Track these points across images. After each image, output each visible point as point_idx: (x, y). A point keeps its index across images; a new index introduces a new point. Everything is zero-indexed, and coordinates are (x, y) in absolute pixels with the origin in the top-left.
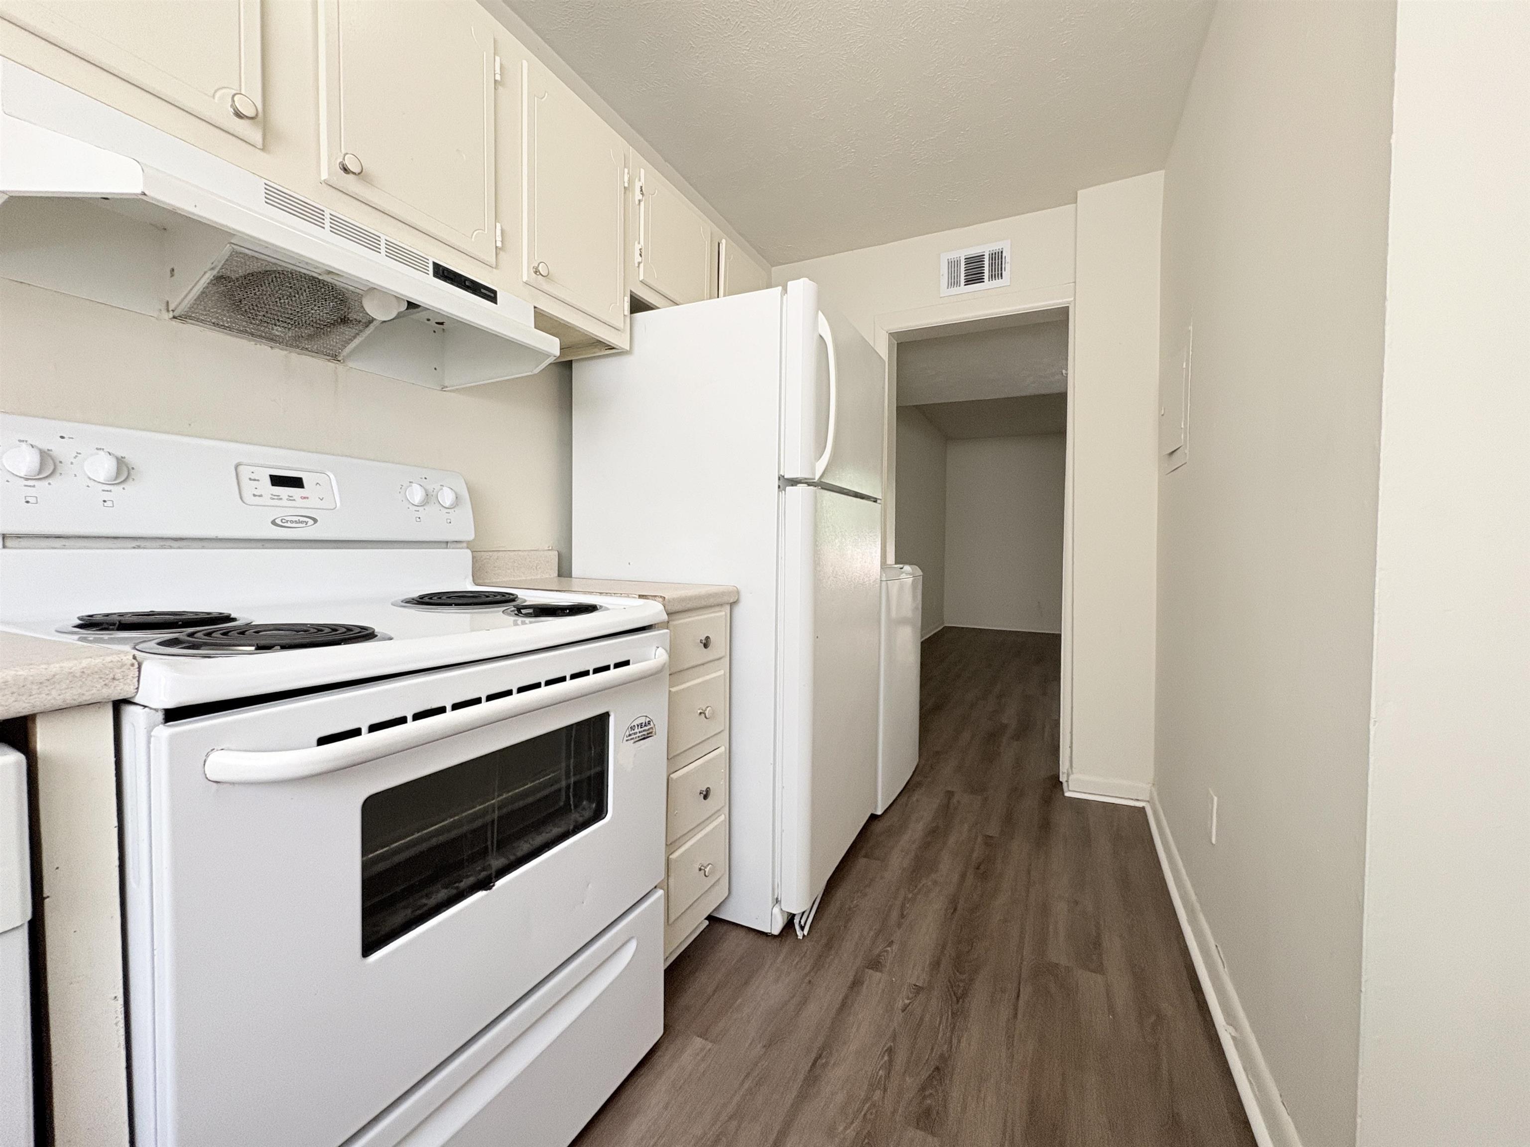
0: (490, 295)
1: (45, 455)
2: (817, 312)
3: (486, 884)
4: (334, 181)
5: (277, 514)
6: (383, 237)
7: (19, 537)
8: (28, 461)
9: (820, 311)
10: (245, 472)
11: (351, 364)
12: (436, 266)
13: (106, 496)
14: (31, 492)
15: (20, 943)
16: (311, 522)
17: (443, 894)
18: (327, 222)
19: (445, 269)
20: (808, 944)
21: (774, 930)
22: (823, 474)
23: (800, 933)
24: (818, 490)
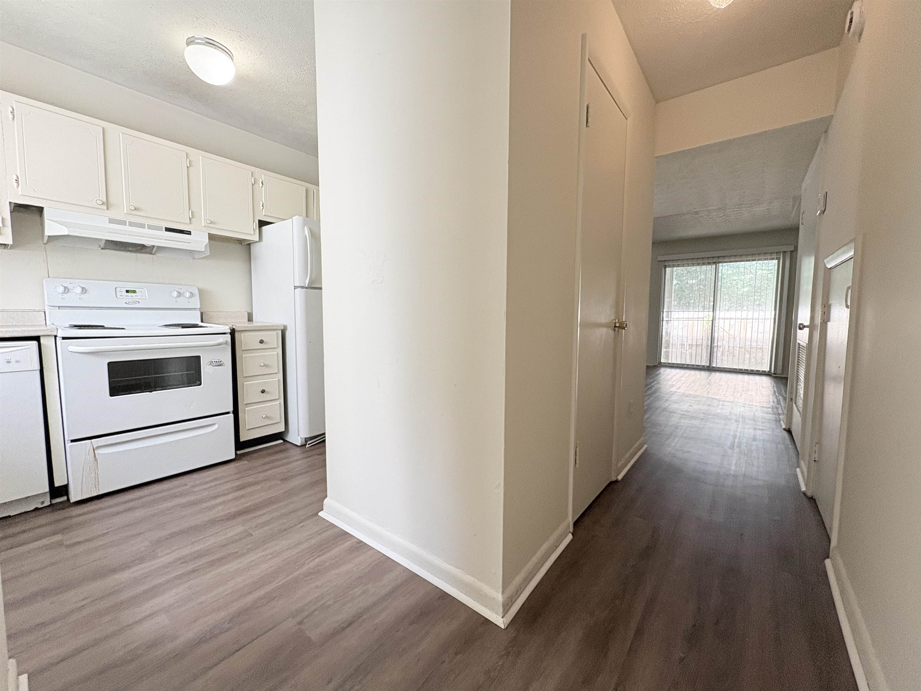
0: (189, 233)
1: (65, 287)
2: (304, 227)
3: (151, 392)
4: (129, 213)
5: (127, 301)
6: (146, 224)
7: (62, 307)
8: (61, 289)
9: (305, 227)
10: (118, 290)
11: (157, 255)
12: (166, 228)
13: (80, 297)
14: (63, 296)
15: (38, 373)
16: (137, 303)
17: (140, 391)
18: (128, 224)
19: (169, 228)
20: (308, 449)
21: (299, 444)
22: (312, 283)
23: (307, 446)
24: (308, 290)
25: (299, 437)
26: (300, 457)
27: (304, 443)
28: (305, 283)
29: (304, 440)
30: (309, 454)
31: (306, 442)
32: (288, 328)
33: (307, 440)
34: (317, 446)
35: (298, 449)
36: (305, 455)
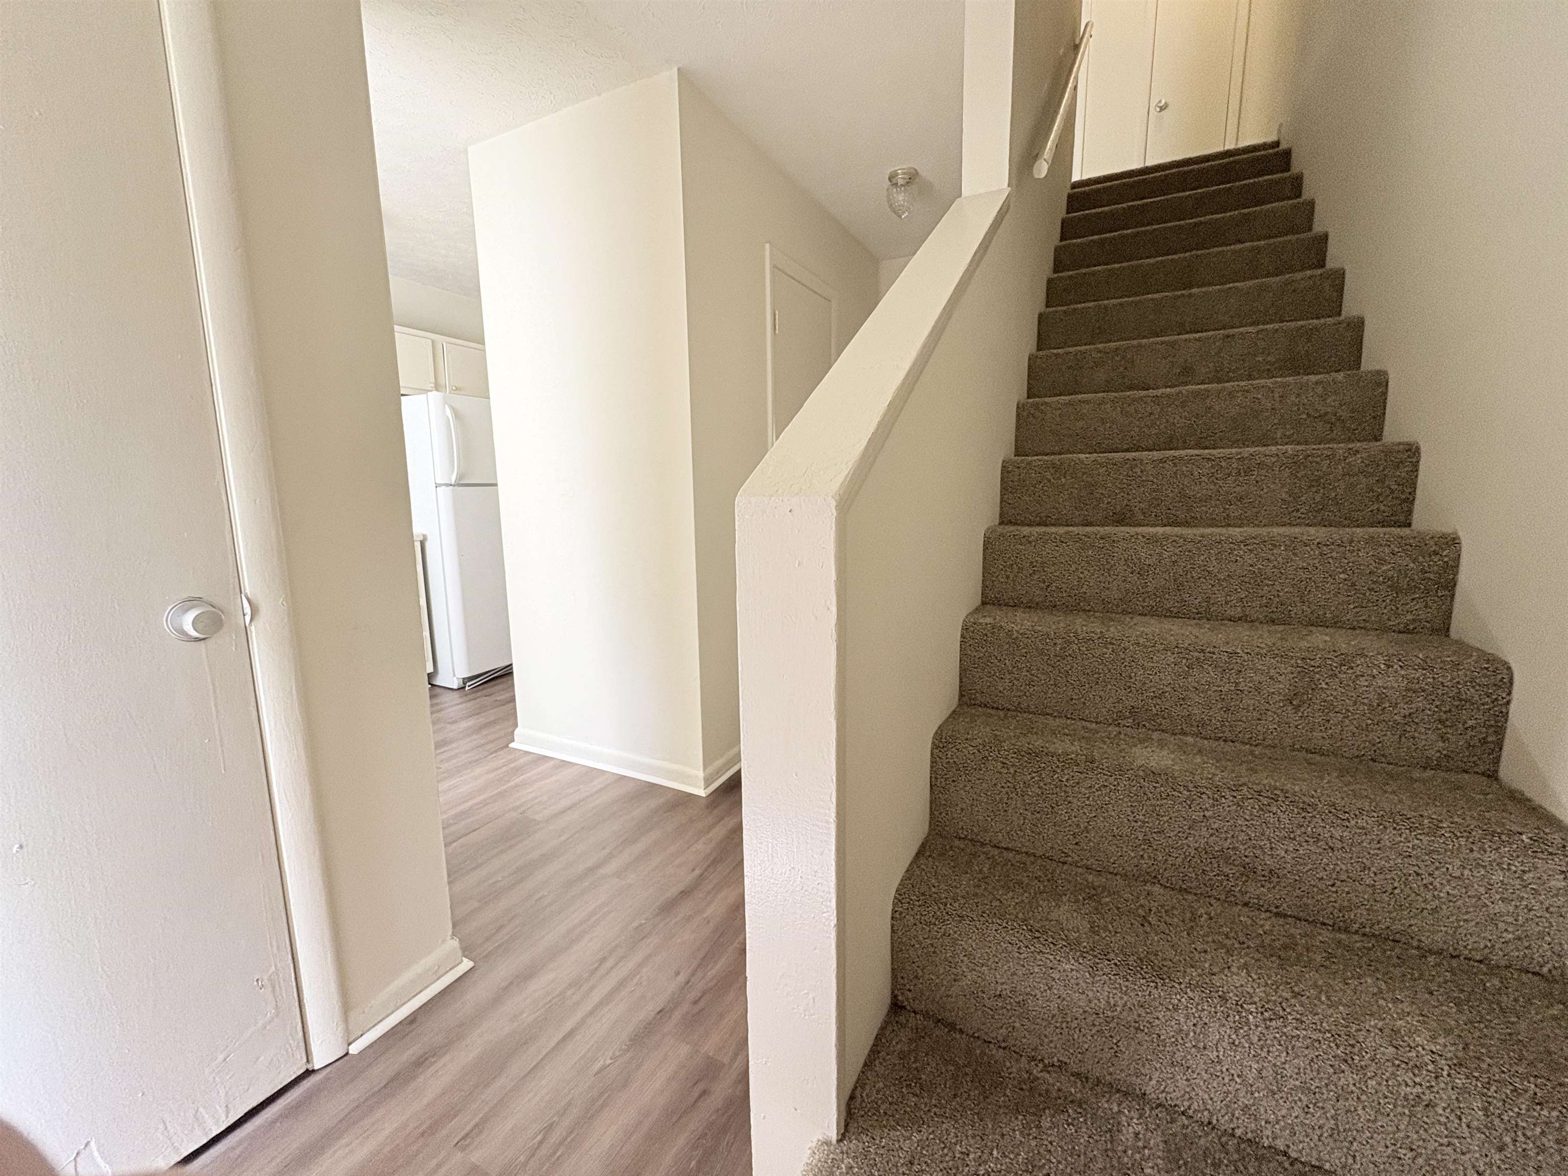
9: (446, 405)
20: (468, 692)
21: (456, 687)
22: (460, 480)
23: (467, 688)
24: (456, 487)
25: (455, 678)
26: (461, 700)
27: (462, 685)
28: (450, 480)
29: (461, 681)
30: (471, 697)
31: (465, 684)
32: (429, 538)
33: (466, 680)
34: (480, 687)
35: (455, 693)
36: (466, 698)
